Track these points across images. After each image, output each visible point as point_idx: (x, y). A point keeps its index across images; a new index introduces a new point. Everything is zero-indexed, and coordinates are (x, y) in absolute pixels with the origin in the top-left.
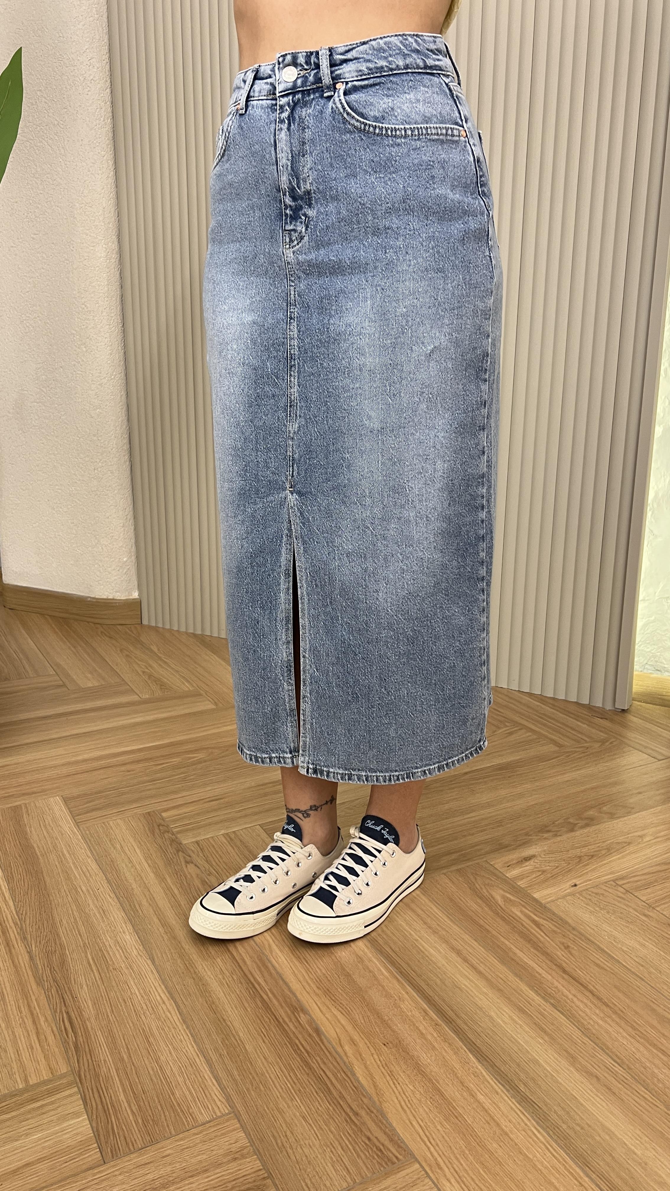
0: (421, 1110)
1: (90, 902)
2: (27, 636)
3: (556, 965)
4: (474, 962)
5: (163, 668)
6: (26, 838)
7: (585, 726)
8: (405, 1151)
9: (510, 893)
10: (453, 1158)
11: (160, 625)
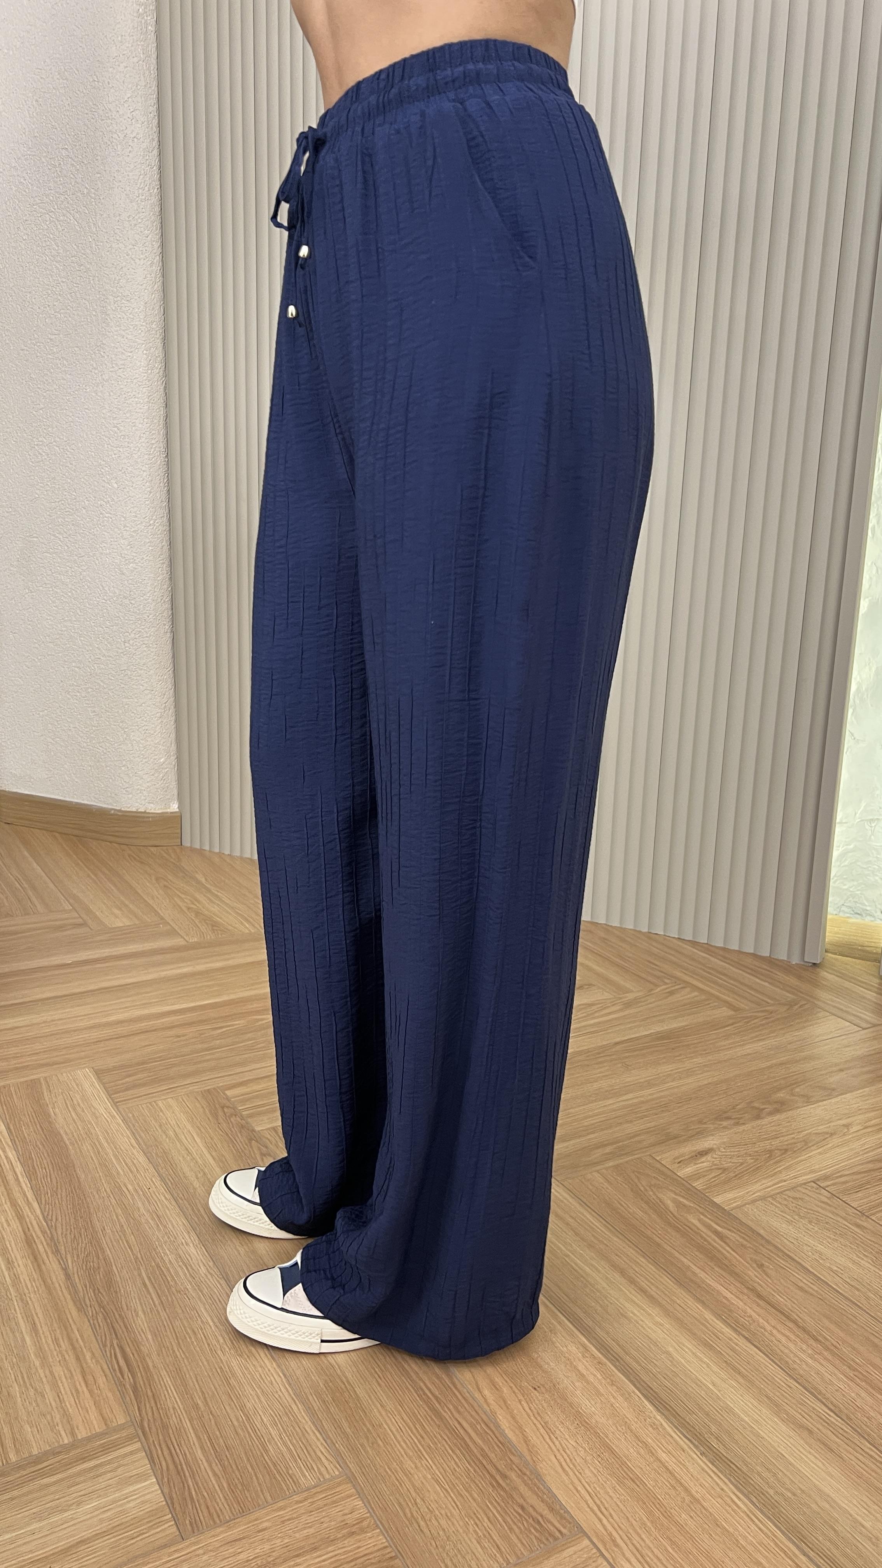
0: (587, 1471)
1: (140, 1205)
2: (30, 859)
3: (748, 1288)
4: (644, 1284)
5: (214, 903)
6: (50, 1122)
7: (766, 984)
8: (570, 1523)
9: (683, 1197)
10: (631, 1531)
11: (207, 848)
